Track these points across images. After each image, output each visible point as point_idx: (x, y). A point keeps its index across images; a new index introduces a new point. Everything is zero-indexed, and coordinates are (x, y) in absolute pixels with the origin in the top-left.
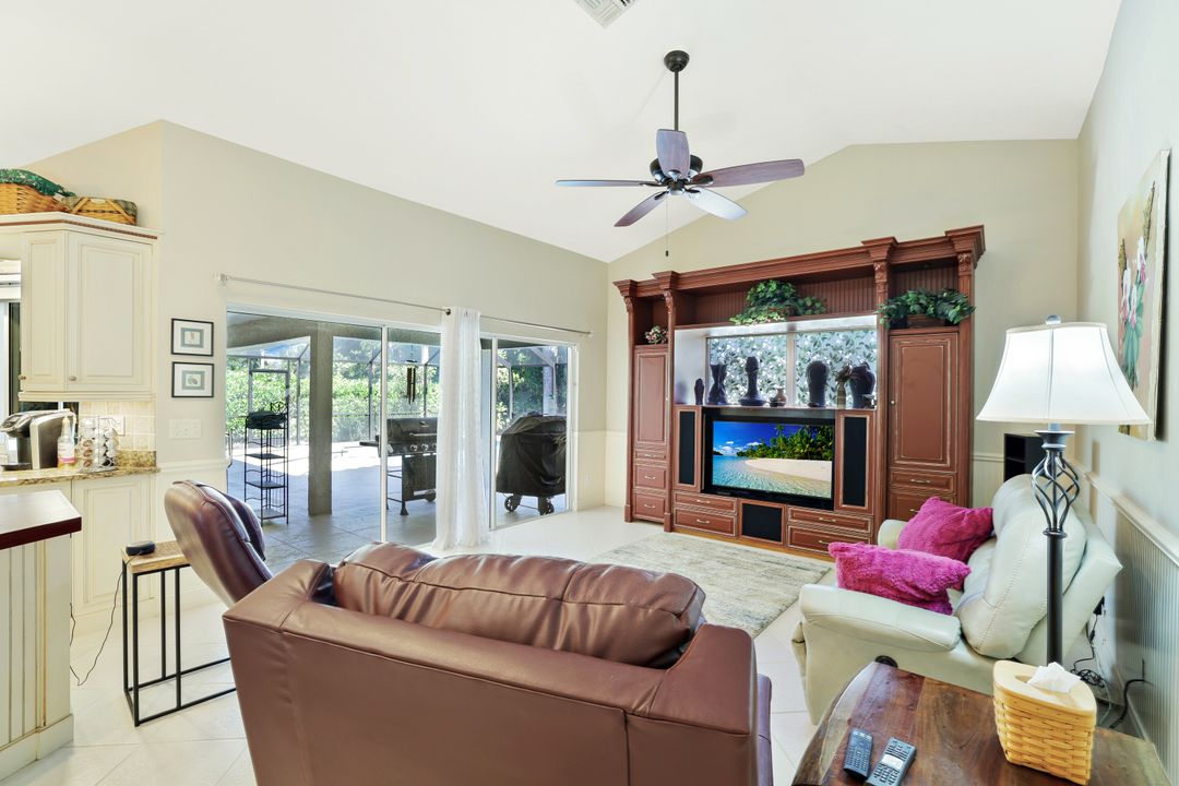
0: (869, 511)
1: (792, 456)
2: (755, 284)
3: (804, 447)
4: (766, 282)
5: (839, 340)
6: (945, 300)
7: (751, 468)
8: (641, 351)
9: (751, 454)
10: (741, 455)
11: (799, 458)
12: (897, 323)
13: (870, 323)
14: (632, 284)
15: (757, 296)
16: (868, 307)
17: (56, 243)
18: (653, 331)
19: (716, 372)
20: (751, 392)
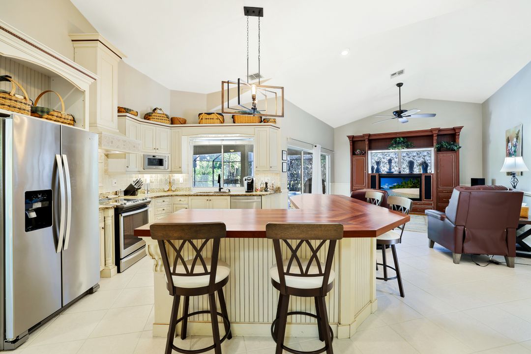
0: (432, 200)
1: (407, 187)
2: (396, 138)
3: (411, 184)
4: (399, 138)
5: (425, 154)
6: (452, 144)
7: (394, 192)
8: (355, 158)
9: (394, 187)
10: (391, 188)
11: (410, 188)
12: (439, 150)
13: (432, 150)
14: (353, 137)
15: (396, 142)
16: (432, 146)
17: (266, 131)
18: (358, 151)
19: (378, 163)
20: (390, 169)
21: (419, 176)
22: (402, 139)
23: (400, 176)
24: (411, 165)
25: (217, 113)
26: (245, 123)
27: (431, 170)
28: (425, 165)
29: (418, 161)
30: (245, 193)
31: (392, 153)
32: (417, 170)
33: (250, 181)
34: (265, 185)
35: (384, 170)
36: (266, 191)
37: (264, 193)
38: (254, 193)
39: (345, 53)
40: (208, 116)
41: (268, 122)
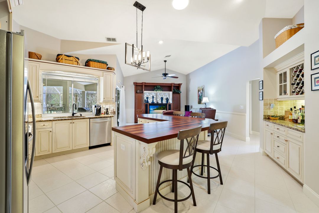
1: (161, 109)
2: (157, 86)
5: (167, 94)
6: (178, 91)
8: (137, 95)
9: (155, 109)
10: (154, 110)
12: (174, 93)
13: (171, 93)
14: (137, 83)
15: (157, 88)
16: (170, 90)
17: (111, 75)
18: (138, 91)
19: (147, 98)
20: (153, 101)
21: (166, 105)
22: (160, 87)
23: (157, 104)
24: (162, 99)
25: (76, 57)
26: (97, 68)
27: (171, 101)
28: (167, 100)
29: (165, 98)
30: (94, 116)
31: (153, 93)
32: (164, 102)
33: (99, 108)
34: (106, 110)
35: (150, 101)
36: (107, 114)
37: (106, 115)
38: (101, 116)
39: (161, 42)
40: (67, 58)
41: (111, 70)
